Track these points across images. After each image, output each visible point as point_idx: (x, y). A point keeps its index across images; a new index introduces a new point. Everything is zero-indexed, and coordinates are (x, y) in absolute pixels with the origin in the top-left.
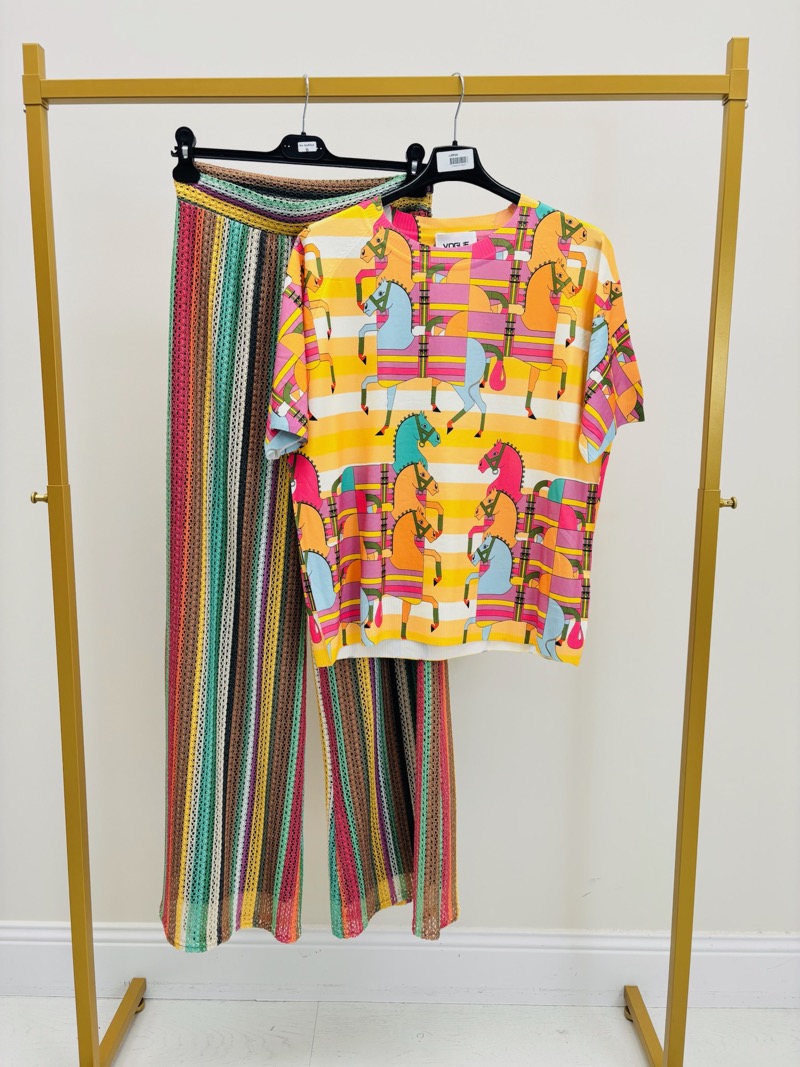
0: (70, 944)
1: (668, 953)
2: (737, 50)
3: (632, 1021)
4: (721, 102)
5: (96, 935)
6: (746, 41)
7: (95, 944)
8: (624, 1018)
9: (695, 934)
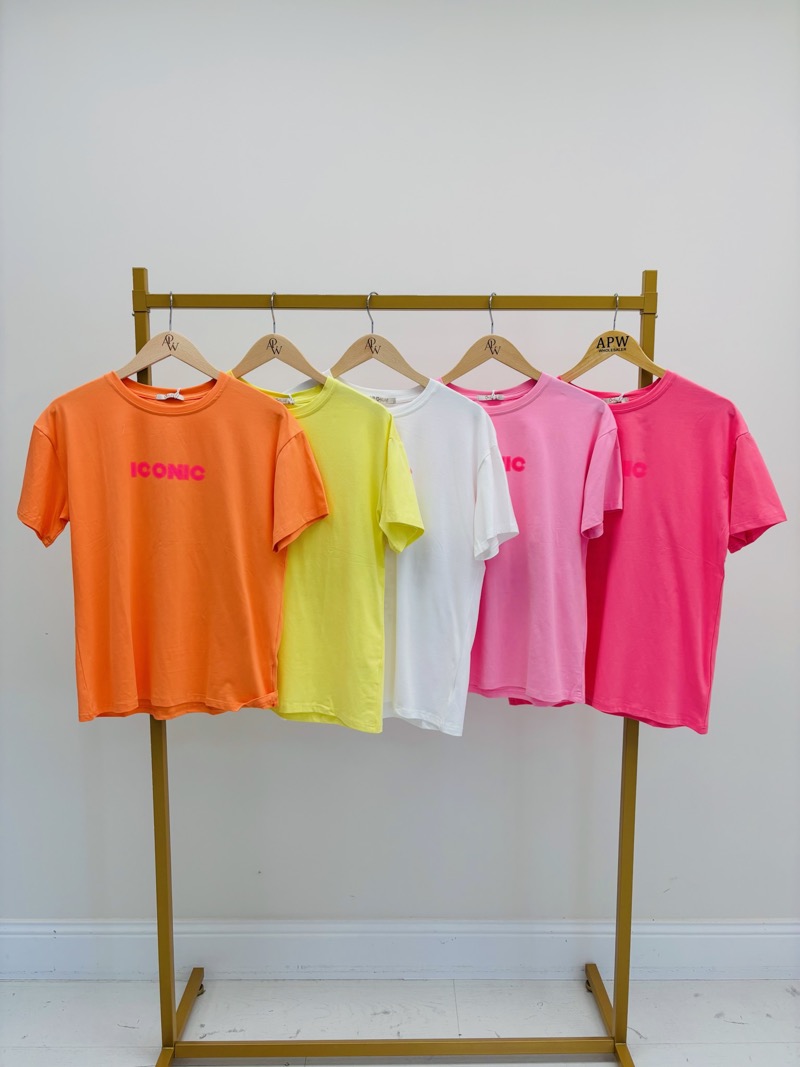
0: (156, 936)
1: (614, 936)
2: (650, 278)
3: (590, 991)
4: (638, 313)
5: (176, 928)
6: (655, 273)
7: (174, 936)
8: (584, 990)
9: (632, 922)
